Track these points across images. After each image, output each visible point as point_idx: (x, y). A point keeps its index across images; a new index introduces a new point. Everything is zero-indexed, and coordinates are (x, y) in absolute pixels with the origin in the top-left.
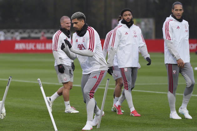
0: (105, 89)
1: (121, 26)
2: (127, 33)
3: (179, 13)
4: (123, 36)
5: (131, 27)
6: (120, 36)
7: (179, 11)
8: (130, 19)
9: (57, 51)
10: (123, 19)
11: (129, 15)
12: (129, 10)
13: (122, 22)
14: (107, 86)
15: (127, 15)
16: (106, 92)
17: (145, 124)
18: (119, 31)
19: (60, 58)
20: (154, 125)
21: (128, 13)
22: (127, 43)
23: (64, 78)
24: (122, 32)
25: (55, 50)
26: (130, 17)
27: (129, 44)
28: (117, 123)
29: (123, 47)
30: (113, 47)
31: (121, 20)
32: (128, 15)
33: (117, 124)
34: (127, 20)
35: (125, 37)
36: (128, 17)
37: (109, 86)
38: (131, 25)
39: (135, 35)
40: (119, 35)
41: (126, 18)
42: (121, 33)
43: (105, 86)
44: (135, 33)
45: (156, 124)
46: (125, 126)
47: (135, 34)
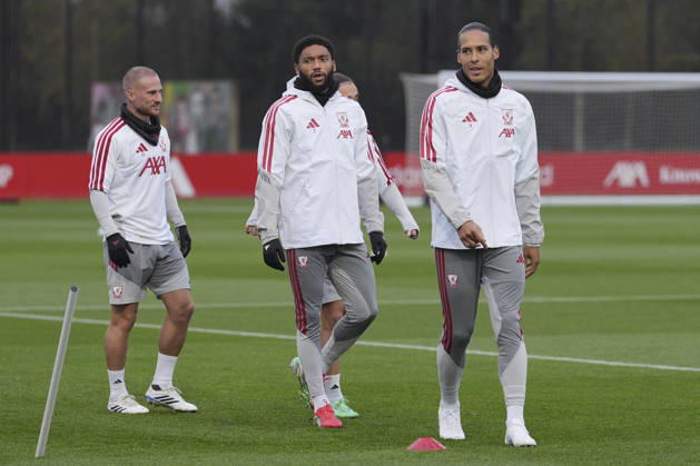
0: (62, 323)
1: (296, 96)
2: (313, 124)
3: (474, 59)
4: (299, 134)
5: (328, 103)
6: (291, 135)
7: (475, 52)
8: (324, 74)
9: (102, 190)
10: (301, 74)
11: (321, 58)
12: (320, 43)
13: (298, 85)
14: (70, 314)
15: (313, 59)
16: (65, 333)
17: (200, 441)
18: (287, 115)
19: (114, 217)
20: (231, 445)
21: (316, 50)
22: (316, 158)
23: (115, 289)
24: (295, 117)
25: (96, 189)
26: (326, 66)
27: (322, 163)
28: (105, 439)
29: (303, 172)
30: (269, 170)
31: (295, 78)
32: (318, 60)
33: (106, 443)
34: (314, 79)
35: (309, 138)
36: (317, 64)
37: (78, 314)
38: (331, 93)
39: (345, 129)
40: (288, 127)
41: (308, 68)
42: (293, 123)
43: (62, 313)
44: (344, 122)
45: (237, 441)
46: (132, 447)
47: (345, 126)
